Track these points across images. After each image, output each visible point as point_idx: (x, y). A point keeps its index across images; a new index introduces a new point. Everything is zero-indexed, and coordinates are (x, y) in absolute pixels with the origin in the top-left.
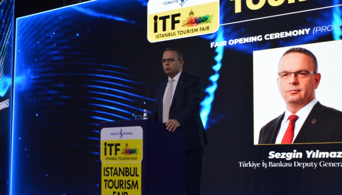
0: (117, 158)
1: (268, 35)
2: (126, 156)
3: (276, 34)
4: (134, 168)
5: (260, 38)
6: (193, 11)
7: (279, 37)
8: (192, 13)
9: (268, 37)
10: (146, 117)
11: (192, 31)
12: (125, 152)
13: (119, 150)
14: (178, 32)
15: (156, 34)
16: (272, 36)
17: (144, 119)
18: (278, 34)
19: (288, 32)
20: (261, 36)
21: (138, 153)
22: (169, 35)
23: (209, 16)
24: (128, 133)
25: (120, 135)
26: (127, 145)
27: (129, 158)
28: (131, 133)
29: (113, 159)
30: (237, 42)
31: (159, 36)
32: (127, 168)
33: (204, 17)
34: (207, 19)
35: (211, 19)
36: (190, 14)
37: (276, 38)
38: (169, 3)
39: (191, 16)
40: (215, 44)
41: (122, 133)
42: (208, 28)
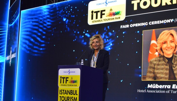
0: (66, 85)
1: (151, 22)
2: (71, 84)
3: (155, 22)
4: (75, 91)
5: (146, 24)
6: (112, 9)
7: (156, 24)
8: (111, 10)
9: (150, 23)
10: (82, 63)
11: (111, 19)
12: (71, 82)
13: (68, 81)
14: (104, 19)
15: (93, 20)
16: (153, 23)
17: (82, 64)
18: (156, 22)
19: (162, 21)
20: (147, 23)
21: (78, 83)
22: (99, 21)
23: (120, 12)
24: (72, 72)
25: (69, 72)
26: (72, 78)
27: (73, 85)
28: (74, 72)
29: (65, 85)
30: (135, 26)
31: (94, 21)
32: (71, 90)
33: (117, 12)
34: (119, 13)
35: (121, 13)
36: (110, 10)
37: (155, 24)
38: (99, 4)
39: (111, 11)
40: (123, 26)
41: (70, 72)
42: (119, 18)
